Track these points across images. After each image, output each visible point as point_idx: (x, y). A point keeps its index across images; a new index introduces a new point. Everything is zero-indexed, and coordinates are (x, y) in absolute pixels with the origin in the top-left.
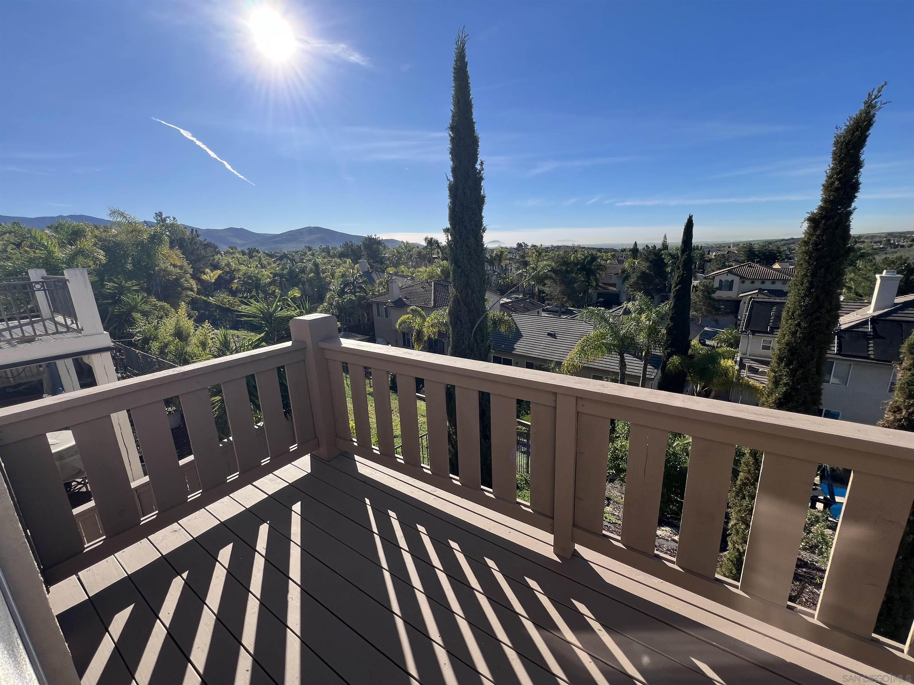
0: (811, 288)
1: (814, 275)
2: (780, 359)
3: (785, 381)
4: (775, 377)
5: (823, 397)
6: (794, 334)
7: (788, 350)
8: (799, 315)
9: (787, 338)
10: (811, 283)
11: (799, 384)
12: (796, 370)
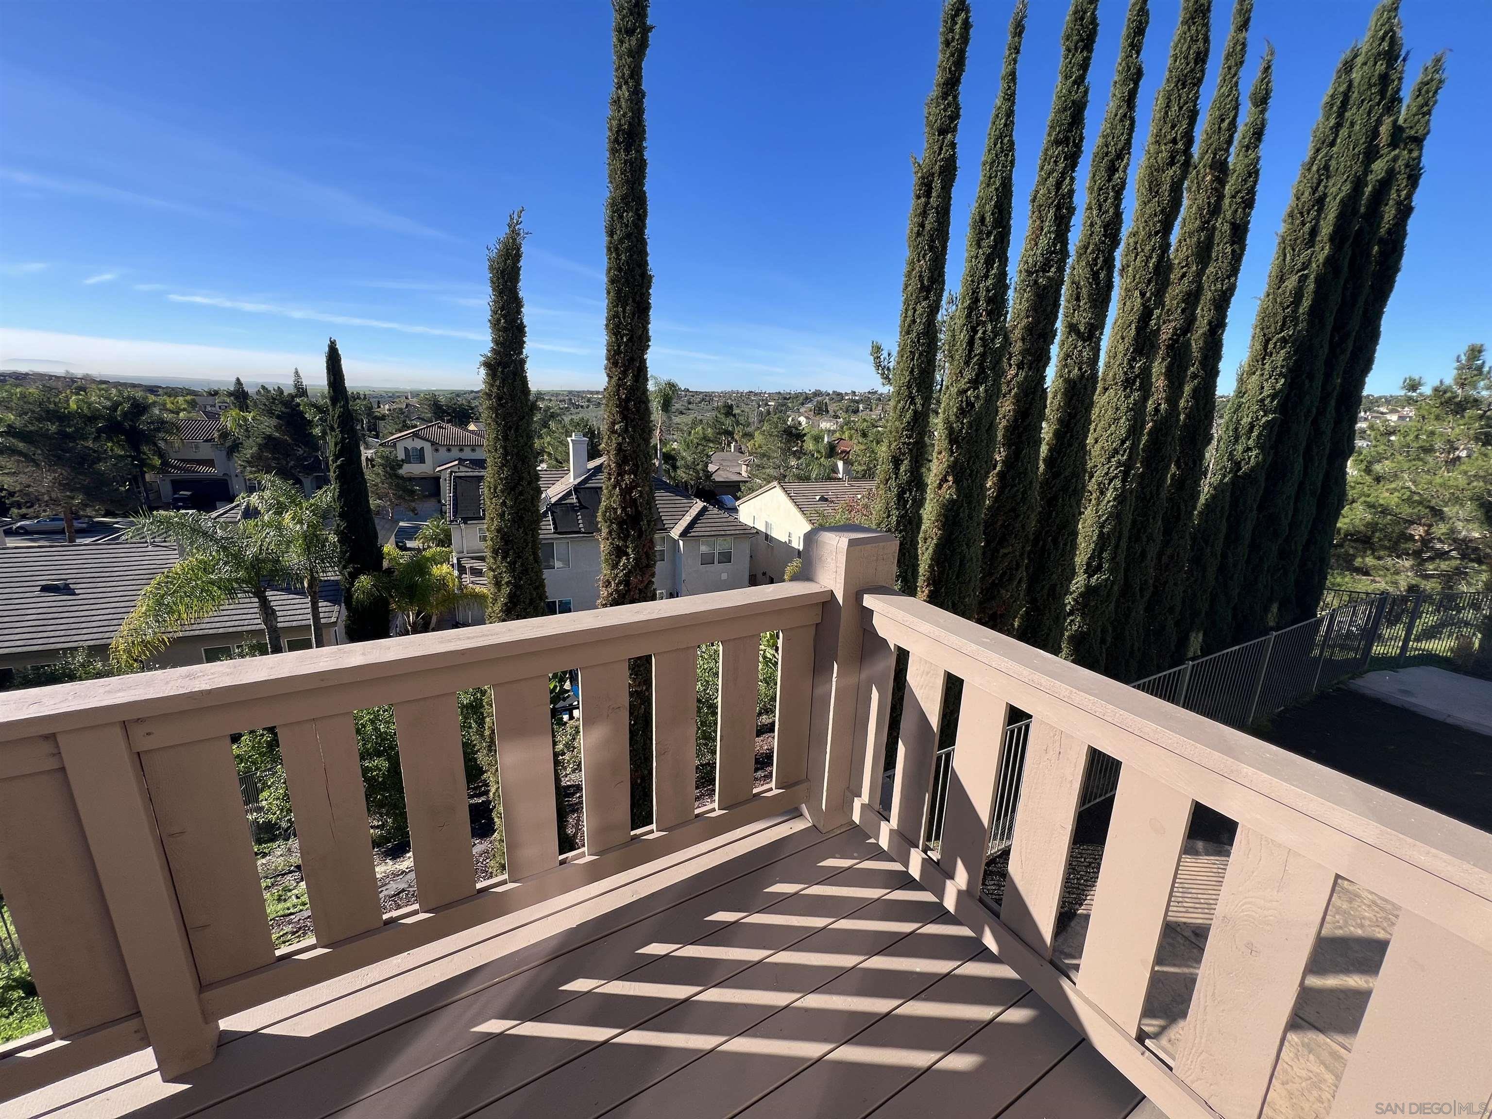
0: (506, 456)
1: (506, 438)
2: (495, 552)
3: (506, 580)
4: (495, 577)
5: (546, 589)
6: (502, 515)
7: (501, 539)
8: (502, 491)
9: (496, 523)
10: (504, 448)
11: (521, 579)
12: (515, 563)
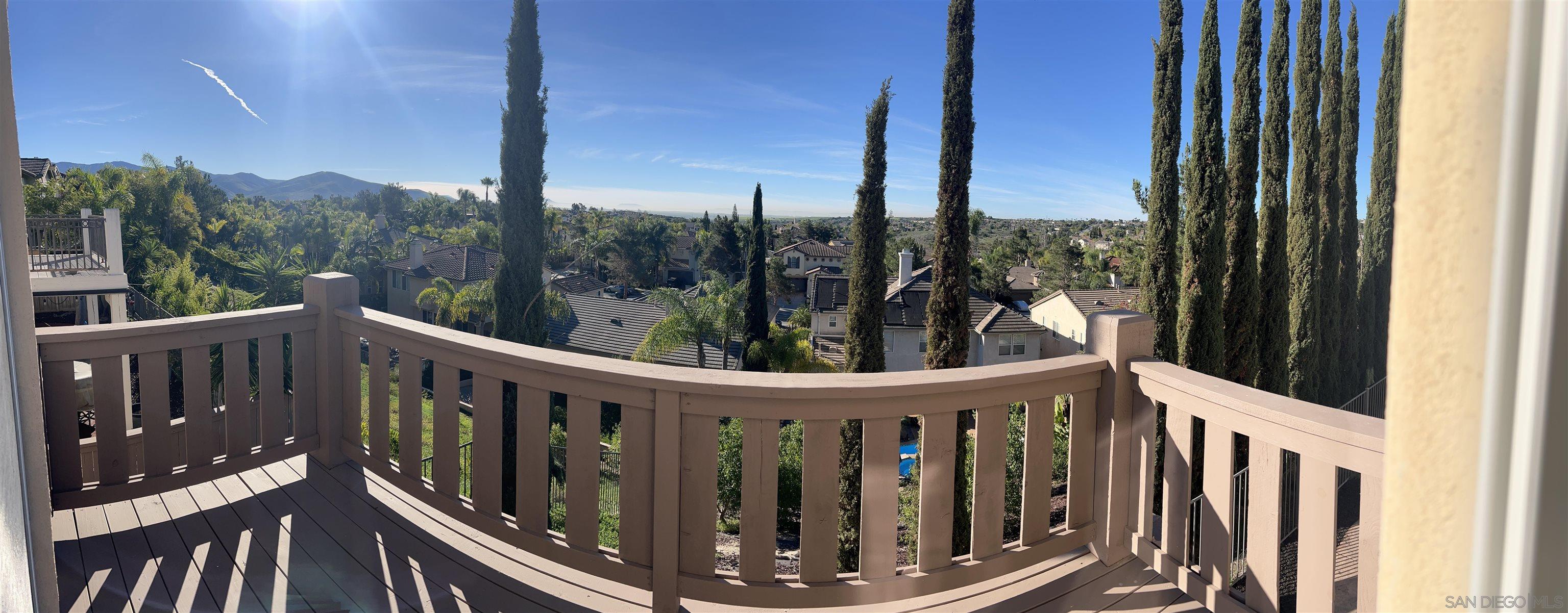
0: (866, 259)
1: (867, 247)
2: (853, 330)
3: (858, 351)
4: (850, 348)
5: (885, 361)
6: (860, 303)
7: (858, 320)
8: (862, 285)
9: (855, 308)
10: (866, 253)
11: (868, 352)
12: (865, 339)
